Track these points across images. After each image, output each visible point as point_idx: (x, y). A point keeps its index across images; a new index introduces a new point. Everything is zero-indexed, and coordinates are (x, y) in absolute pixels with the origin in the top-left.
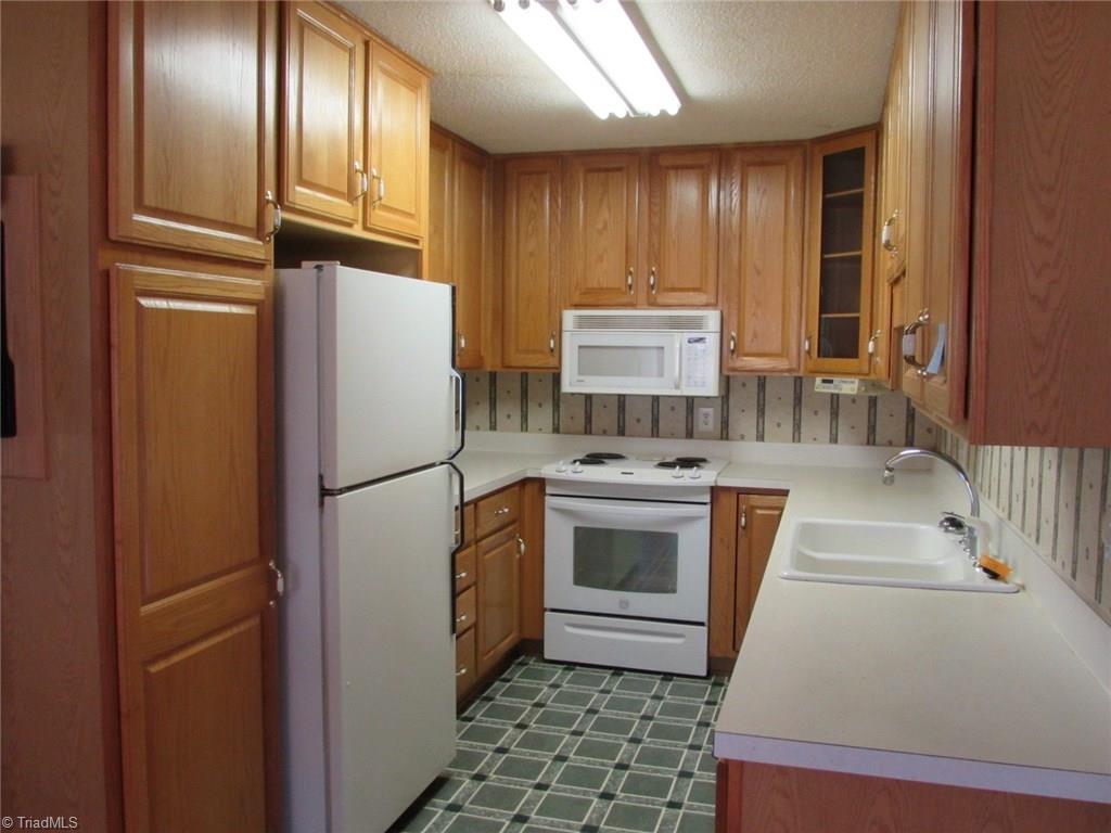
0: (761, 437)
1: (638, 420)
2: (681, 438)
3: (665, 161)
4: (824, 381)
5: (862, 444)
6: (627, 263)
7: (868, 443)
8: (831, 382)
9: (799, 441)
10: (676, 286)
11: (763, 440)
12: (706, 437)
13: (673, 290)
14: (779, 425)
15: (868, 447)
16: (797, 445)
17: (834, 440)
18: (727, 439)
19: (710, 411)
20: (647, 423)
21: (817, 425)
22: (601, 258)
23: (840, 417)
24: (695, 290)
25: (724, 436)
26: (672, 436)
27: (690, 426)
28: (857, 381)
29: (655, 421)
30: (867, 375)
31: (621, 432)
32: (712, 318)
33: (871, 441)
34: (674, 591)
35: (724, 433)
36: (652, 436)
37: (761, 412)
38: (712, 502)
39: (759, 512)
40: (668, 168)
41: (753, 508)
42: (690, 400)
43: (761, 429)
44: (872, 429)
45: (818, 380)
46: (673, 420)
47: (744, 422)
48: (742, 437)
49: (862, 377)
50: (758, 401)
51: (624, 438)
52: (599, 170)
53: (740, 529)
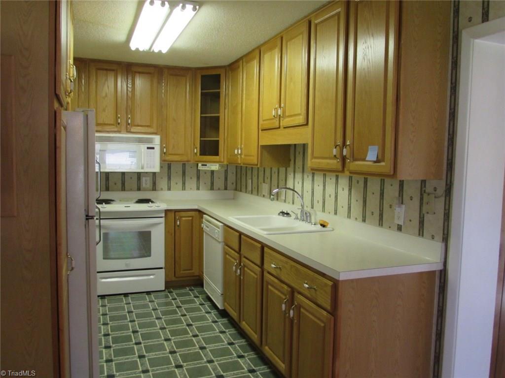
0: (169, 189)
1: (115, 184)
2: (135, 191)
3: (134, 69)
4: (203, 165)
5: (208, 190)
6: (116, 113)
7: (211, 189)
8: (206, 165)
9: (185, 190)
10: (140, 124)
11: (170, 190)
12: (145, 190)
13: (138, 126)
14: (177, 184)
15: (210, 191)
16: (184, 191)
17: (198, 189)
18: (155, 190)
19: (148, 178)
20: (120, 185)
21: (191, 183)
22: (104, 110)
23: (200, 179)
24: (148, 126)
25: (154, 189)
26: (131, 190)
27: (139, 185)
28: (218, 165)
29: (123, 184)
30: (223, 162)
31: (107, 189)
32: (157, 139)
33: (212, 188)
34: (150, 256)
35: (154, 188)
36: (122, 190)
37: (169, 178)
38: (165, 217)
39: (184, 219)
40: (136, 72)
41: (181, 217)
42: (139, 174)
43: (169, 185)
44: (212, 184)
45: (200, 165)
46: (131, 183)
47: (162, 183)
48: (162, 189)
49: (220, 163)
50: (168, 173)
51: (109, 192)
52: (103, 69)
53: (176, 226)
